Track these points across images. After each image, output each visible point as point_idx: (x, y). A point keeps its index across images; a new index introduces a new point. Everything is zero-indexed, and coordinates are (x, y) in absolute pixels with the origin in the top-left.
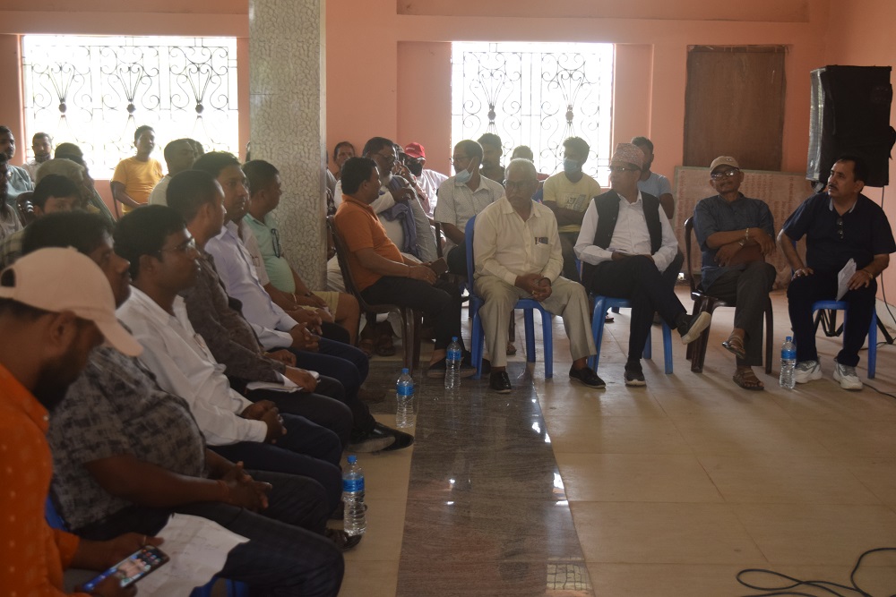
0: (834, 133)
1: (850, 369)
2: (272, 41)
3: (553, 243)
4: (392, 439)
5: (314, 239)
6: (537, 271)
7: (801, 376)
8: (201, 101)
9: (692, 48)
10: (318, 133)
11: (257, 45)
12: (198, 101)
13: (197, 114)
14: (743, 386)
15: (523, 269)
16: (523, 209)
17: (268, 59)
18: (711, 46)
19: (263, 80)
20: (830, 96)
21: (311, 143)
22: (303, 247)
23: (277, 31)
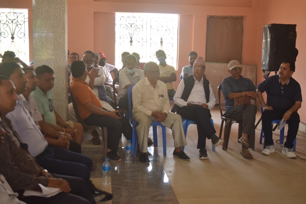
0: (275, 51)
1: (290, 149)
2: (43, 8)
3: (166, 98)
4: (104, 196)
5: (63, 98)
6: (159, 110)
7: (267, 151)
8: (13, 35)
9: (209, 16)
10: (64, 50)
11: (36, 10)
12: (12, 35)
13: (12, 40)
14: (244, 157)
15: (154, 108)
16: (154, 83)
17: (41, 16)
18: (216, 16)
19: (39, 26)
20: (273, 36)
21: (61, 55)
22: (58, 101)
23: (45, 4)
